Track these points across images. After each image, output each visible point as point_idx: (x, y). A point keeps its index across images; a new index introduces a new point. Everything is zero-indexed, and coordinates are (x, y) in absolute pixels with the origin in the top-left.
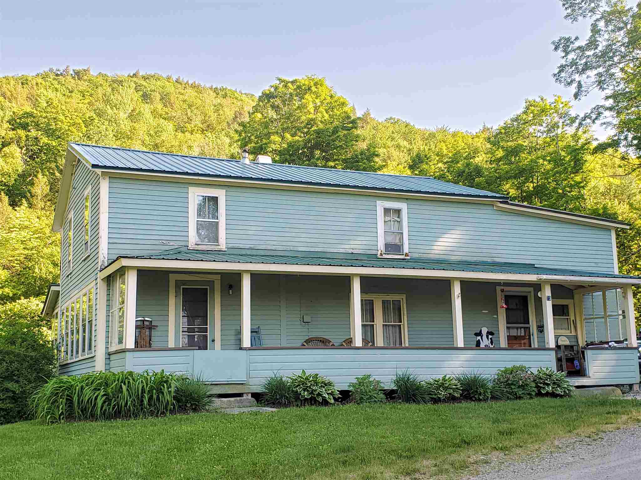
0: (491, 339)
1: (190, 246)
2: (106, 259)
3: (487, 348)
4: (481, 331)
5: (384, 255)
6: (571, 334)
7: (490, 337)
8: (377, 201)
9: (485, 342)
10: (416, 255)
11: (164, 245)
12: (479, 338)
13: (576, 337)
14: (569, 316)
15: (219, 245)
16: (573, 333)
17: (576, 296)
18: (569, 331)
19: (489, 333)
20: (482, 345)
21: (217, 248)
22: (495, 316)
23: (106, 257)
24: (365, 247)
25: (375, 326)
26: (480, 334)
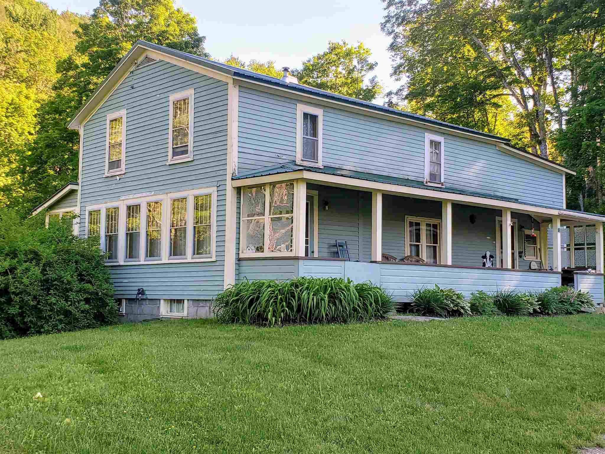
0: (492, 261)
1: (297, 162)
2: (237, 167)
3: (489, 269)
4: (486, 254)
5: (428, 183)
6: (537, 260)
7: (491, 259)
8: (426, 134)
9: (488, 264)
10: (448, 185)
11: (278, 157)
12: (485, 260)
13: (541, 263)
14: (536, 245)
15: (317, 163)
16: (539, 260)
17: (542, 229)
18: (535, 257)
19: (491, 257)
20: (487, 266)
21: (316, 165)
22: (494, 242)
23: (237, 165)
24: (417, 175)
25: (420, 246)
26: (484, 257)
